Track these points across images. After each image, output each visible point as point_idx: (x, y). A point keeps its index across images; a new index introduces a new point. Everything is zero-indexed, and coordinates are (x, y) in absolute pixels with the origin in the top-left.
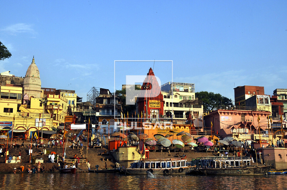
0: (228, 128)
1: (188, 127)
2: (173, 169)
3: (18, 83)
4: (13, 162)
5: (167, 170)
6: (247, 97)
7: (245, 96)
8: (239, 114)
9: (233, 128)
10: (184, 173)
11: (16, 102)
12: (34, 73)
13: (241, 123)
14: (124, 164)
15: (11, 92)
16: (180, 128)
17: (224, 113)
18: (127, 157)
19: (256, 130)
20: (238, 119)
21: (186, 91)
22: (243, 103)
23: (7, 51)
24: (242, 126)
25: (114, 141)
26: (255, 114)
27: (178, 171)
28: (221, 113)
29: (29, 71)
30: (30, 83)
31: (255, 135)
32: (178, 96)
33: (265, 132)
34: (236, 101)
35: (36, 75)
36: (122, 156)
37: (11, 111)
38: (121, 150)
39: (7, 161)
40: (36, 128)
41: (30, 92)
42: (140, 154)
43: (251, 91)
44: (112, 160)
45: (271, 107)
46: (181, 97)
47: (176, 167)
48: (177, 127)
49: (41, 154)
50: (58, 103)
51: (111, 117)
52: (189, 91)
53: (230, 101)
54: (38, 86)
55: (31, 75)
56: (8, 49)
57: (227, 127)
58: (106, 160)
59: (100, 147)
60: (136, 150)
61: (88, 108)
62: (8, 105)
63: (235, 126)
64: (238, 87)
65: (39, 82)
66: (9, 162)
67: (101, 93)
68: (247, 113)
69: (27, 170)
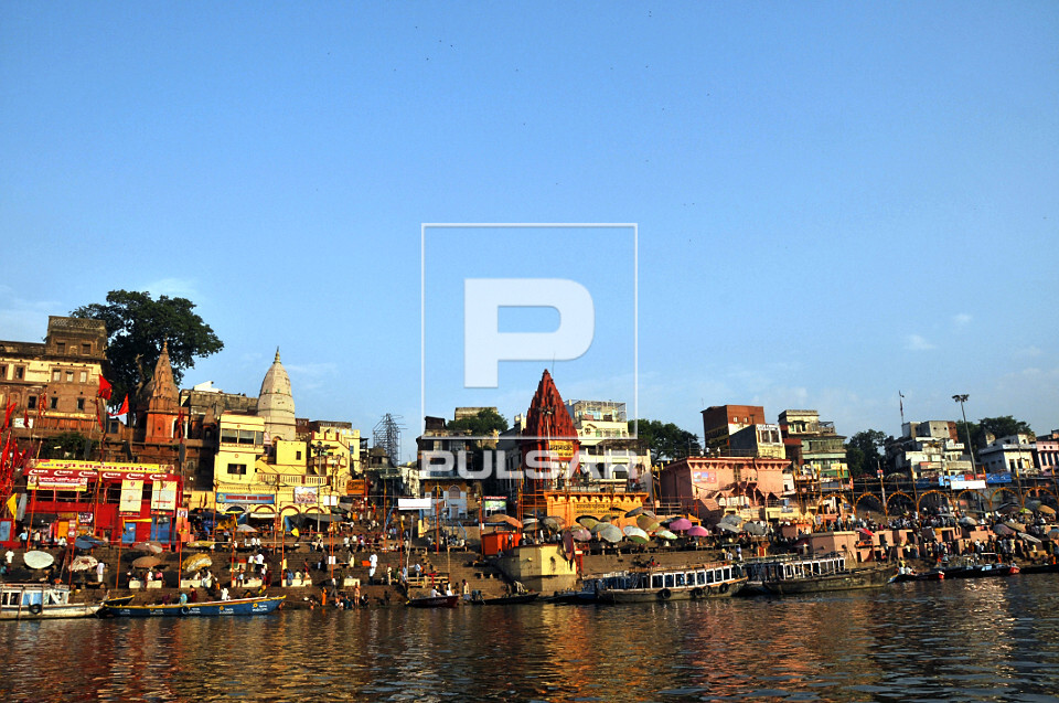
0: (709, 497)
1: (639, 499)
2: (709, 587)
3: (237, 408)
4: (296, 583)
5: (697, 589)
6: (733, 429)
7: (727, 427)
8: (729, 465)
9: (720, 496)
10: (729, 593)
11: (252, 450)
12: (279, 384)
13: (735, 485)
14: (532, 584)
15: (242, 427)
16: (622, 500)
17: (700, 465)
18: (539, 567)
19: (763, 498)
20: (726, 476)
21: (608, 418)
22: (725, 441)
23: (215, 338)
24: (737, 490)
25: (495, 534)
26: (759, 465)
27: (718, 591)
28: (693, 464)
29: (267, 381)
30: (272, 407)
31: (767, 509)
32: (592, 429)
33: (783, 503)
34: (707, 438)
35: (284, 390)
36: (526, 565)
37: (243, 469)
38: (524, 554)
39: (284, 583)
40: (296, 509)
41: (274, 426)
42: (566, 560)
43: (740, 416)
44: (500, 576)
45: (783, 450)
46: (599, 432)
47: (715, 583)
48: (615, 499)
49: (345, 566)
50: (336, 452)
51: (451, 480)
52: (614, 419)
53: (695, 438)
54: (289, 414)
55: (274, 390)
56: (216, 333)
57: (706, 495)
58: (487, 576)
59: (463, 549)
60: (558, 552)
61: (380, 462)
62: (237, 456)
63: (723, 493)
64: (710, 409)
65: (290, 404)
66: (288, 584)
67: (428, 428)
68: (745, 462)
69: (333, 603)
